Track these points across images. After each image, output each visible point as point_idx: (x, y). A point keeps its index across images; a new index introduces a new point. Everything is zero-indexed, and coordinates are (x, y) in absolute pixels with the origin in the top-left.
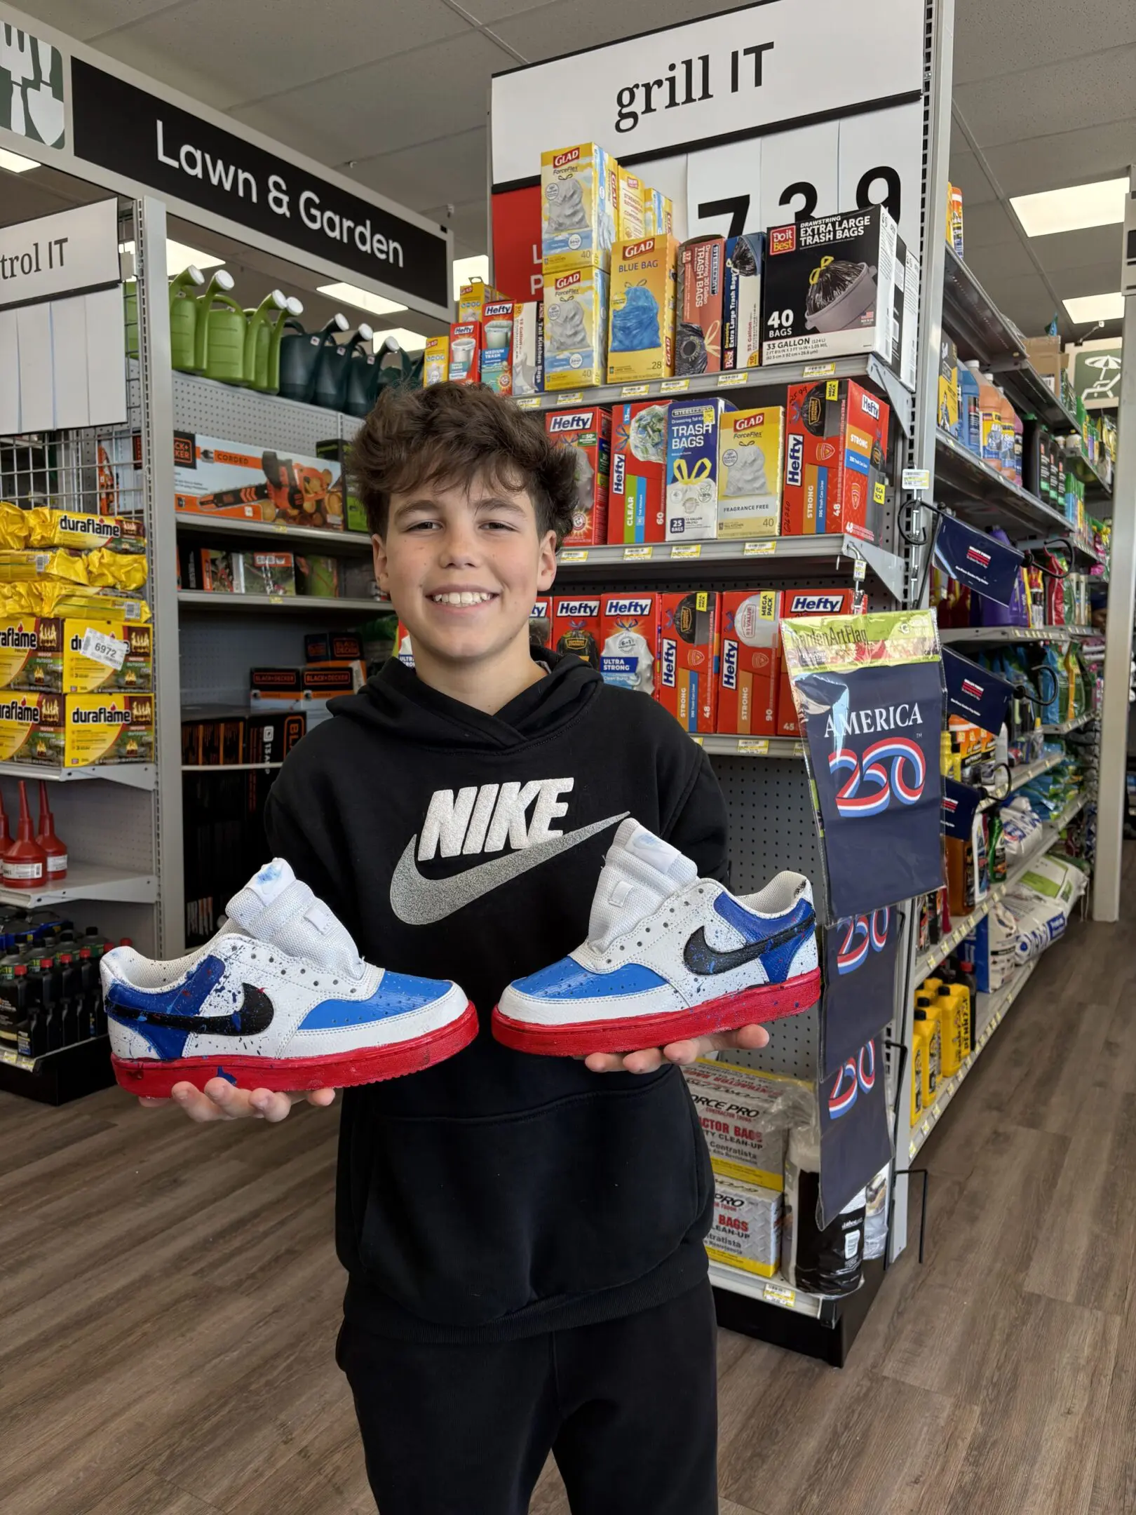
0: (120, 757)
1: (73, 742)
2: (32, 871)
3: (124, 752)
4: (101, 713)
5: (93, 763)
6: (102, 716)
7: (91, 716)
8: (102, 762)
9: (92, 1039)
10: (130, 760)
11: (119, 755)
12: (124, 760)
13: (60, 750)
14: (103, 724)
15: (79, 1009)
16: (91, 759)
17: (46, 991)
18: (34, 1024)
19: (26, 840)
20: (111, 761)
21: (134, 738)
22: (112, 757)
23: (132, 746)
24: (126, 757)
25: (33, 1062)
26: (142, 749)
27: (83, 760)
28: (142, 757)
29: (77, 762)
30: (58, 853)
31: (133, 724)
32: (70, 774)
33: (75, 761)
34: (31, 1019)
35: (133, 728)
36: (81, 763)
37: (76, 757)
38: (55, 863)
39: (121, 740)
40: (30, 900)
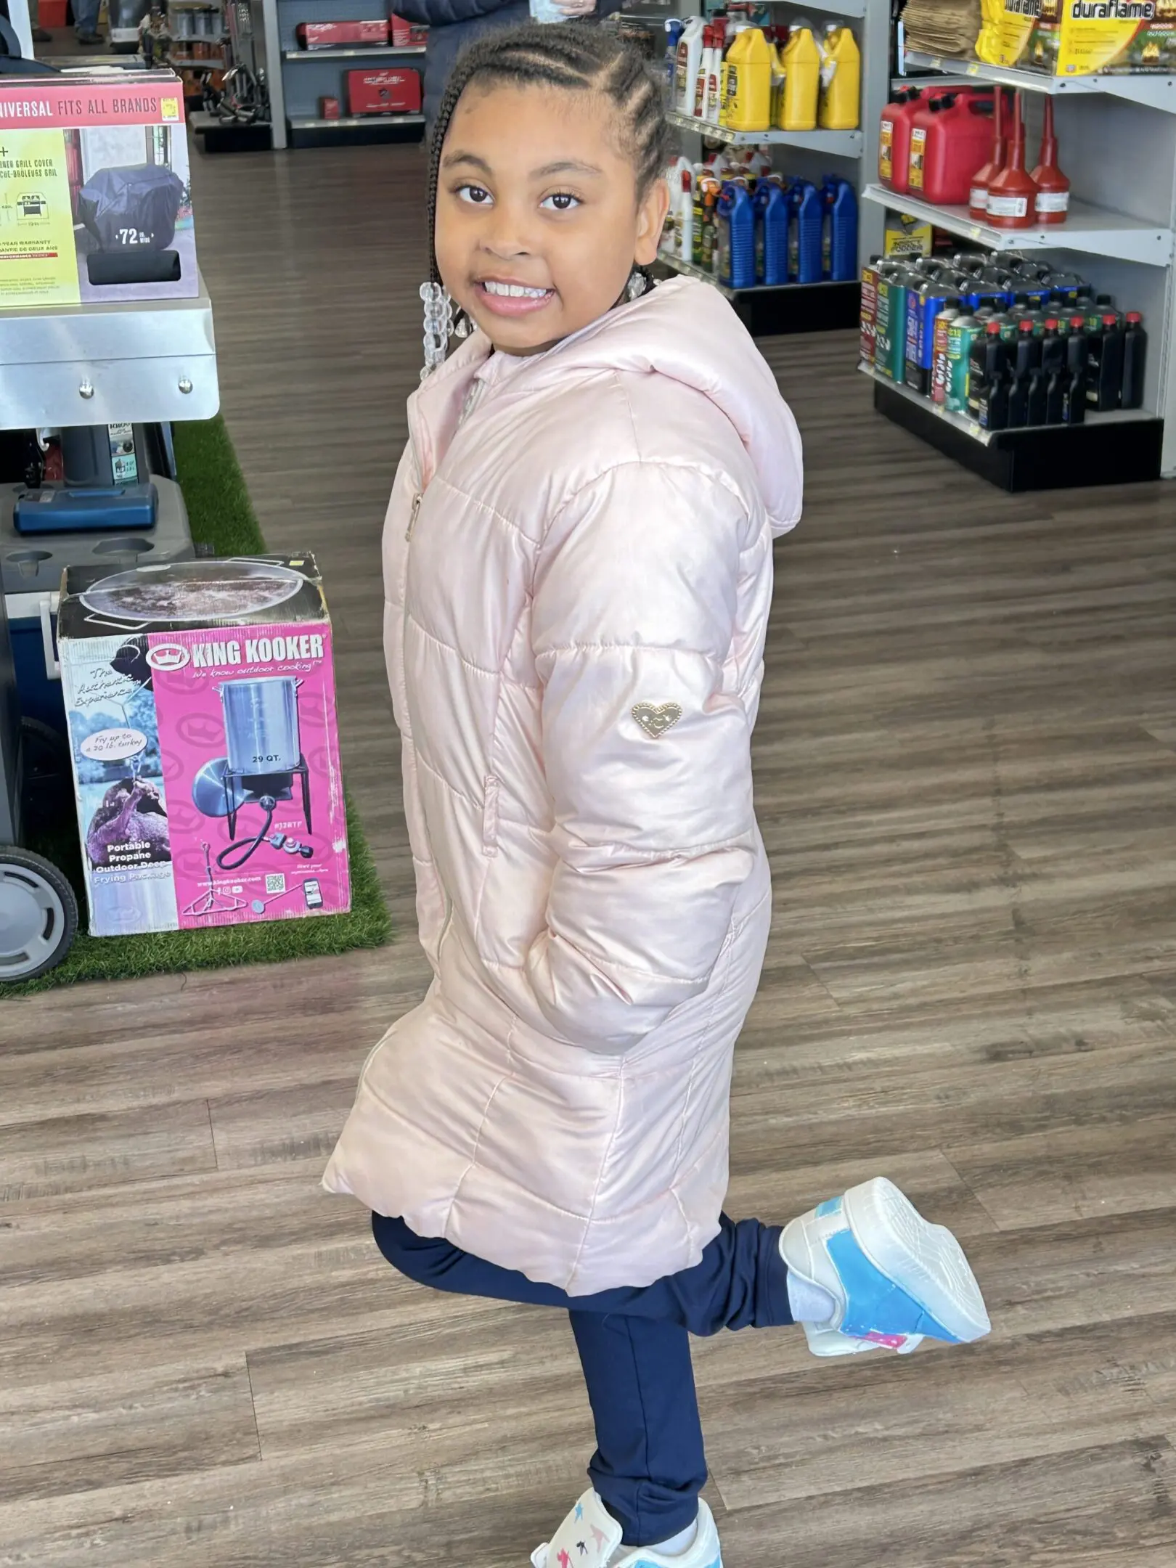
0: (1134, 66)
1: (1070, 43)
2: (1015, 206)
3: (1139, 58)
4: (1111, 5)
5: (1096, 73)
6: (1113, 9)
7: (1098, 9)
8: (1108, 72)
9: (1064, 425)
10: (1146, 70)
11: (1133, 63)
12: (1138, 70)
13: (1052, 53)
14: (1113, 19)
15: (1052, 385)
16: (1092, 68)
17: (1022, 358)
18: (994, 391)
19: (1014, 168)
20: (1120, 70)
21: (1155, 41)
22: (1122, 65)
23: (1152, 51)
24: (1141, 66)
25: (991, 434)
26: (1166, 56)
27: (1082, 68)
28: (1165, 66)
29: (1074, 70)
30: (1057, 189)
31: (1157, 20)
32: (1063, 85)
33: (1071, 69)
34: (992, 385)
35: (1154, 26)
36: (1078, 72)
37: (1072, 63)
38: (1050, 202)
39: (1137, 43)
40: (1003, 242)
